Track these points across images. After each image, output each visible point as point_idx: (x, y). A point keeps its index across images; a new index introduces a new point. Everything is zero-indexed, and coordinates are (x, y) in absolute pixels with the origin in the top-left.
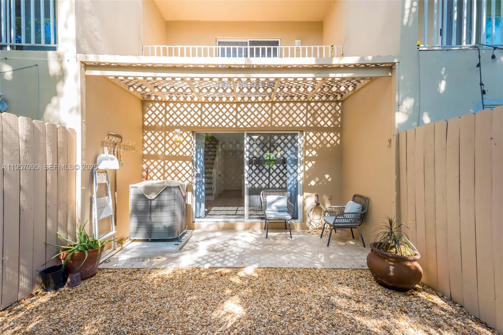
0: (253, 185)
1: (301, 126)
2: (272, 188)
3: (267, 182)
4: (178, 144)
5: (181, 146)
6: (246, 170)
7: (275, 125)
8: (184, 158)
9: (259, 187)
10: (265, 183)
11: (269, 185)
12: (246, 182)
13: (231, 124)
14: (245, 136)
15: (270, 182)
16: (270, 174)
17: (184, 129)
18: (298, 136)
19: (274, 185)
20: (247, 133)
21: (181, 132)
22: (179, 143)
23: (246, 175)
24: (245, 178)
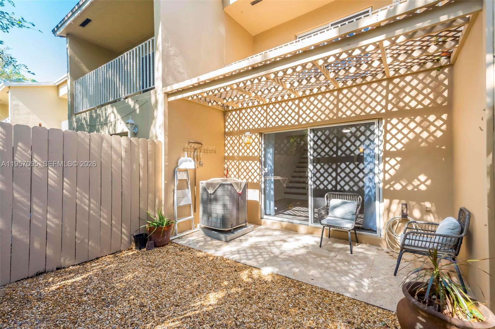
0: (318, 186)
1: (378, 113)
2: (340, 191)
3: (334, 183)
4: (248, 145)
5: (251, 148)
6: (309, 169)
7: (342, 115)
8: (253, 159)
9: (324, 188)
10: (332, 185)
11: (335, 187)
12: (310, 182)
13: (293, 122)
14: (308, 133)
15: (338, 183)
16: (338, 174)
17: (253, 131)
18: (375, 126)
19: (342, 187)
20: (311, 129)
21: (251, 135)
22: (249, 145)
23: (310, 175)
24: (309, 178)
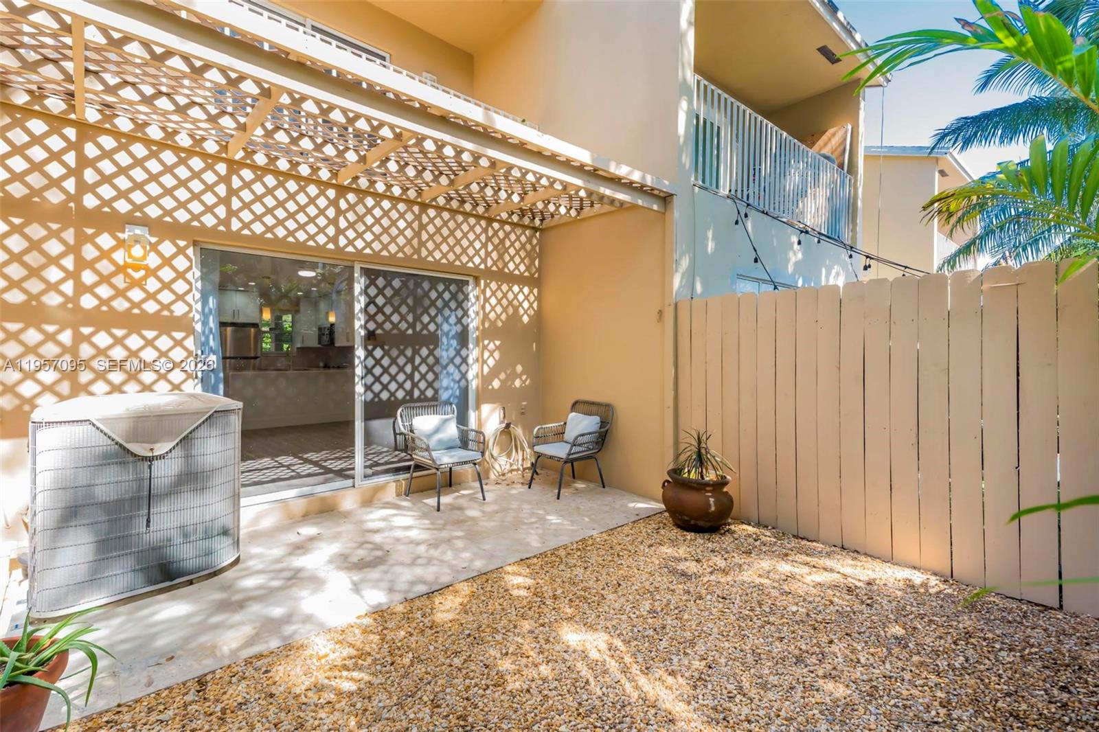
0: (377, 395)
1: (477, 267)
2: (419, 400)
3: (408, 385)
4: (138, 275)
5: (152, 285)
6: (359, 358)
7: (427, 256)
8: (165, 323)
9: (389, 399)
10: (404, 389)
11: (410, 393)
12: (359, 389)
13: (321, 239)
14: (356, 275)
15: (415, 385)
16: (415, 368)
17: (165, 229)
18: (470, 288)
19: (422, 392)
20: (361, 268)
21: (153, 240)
22: (142, 273)
23: (359, 371)
24: (357, 379)
